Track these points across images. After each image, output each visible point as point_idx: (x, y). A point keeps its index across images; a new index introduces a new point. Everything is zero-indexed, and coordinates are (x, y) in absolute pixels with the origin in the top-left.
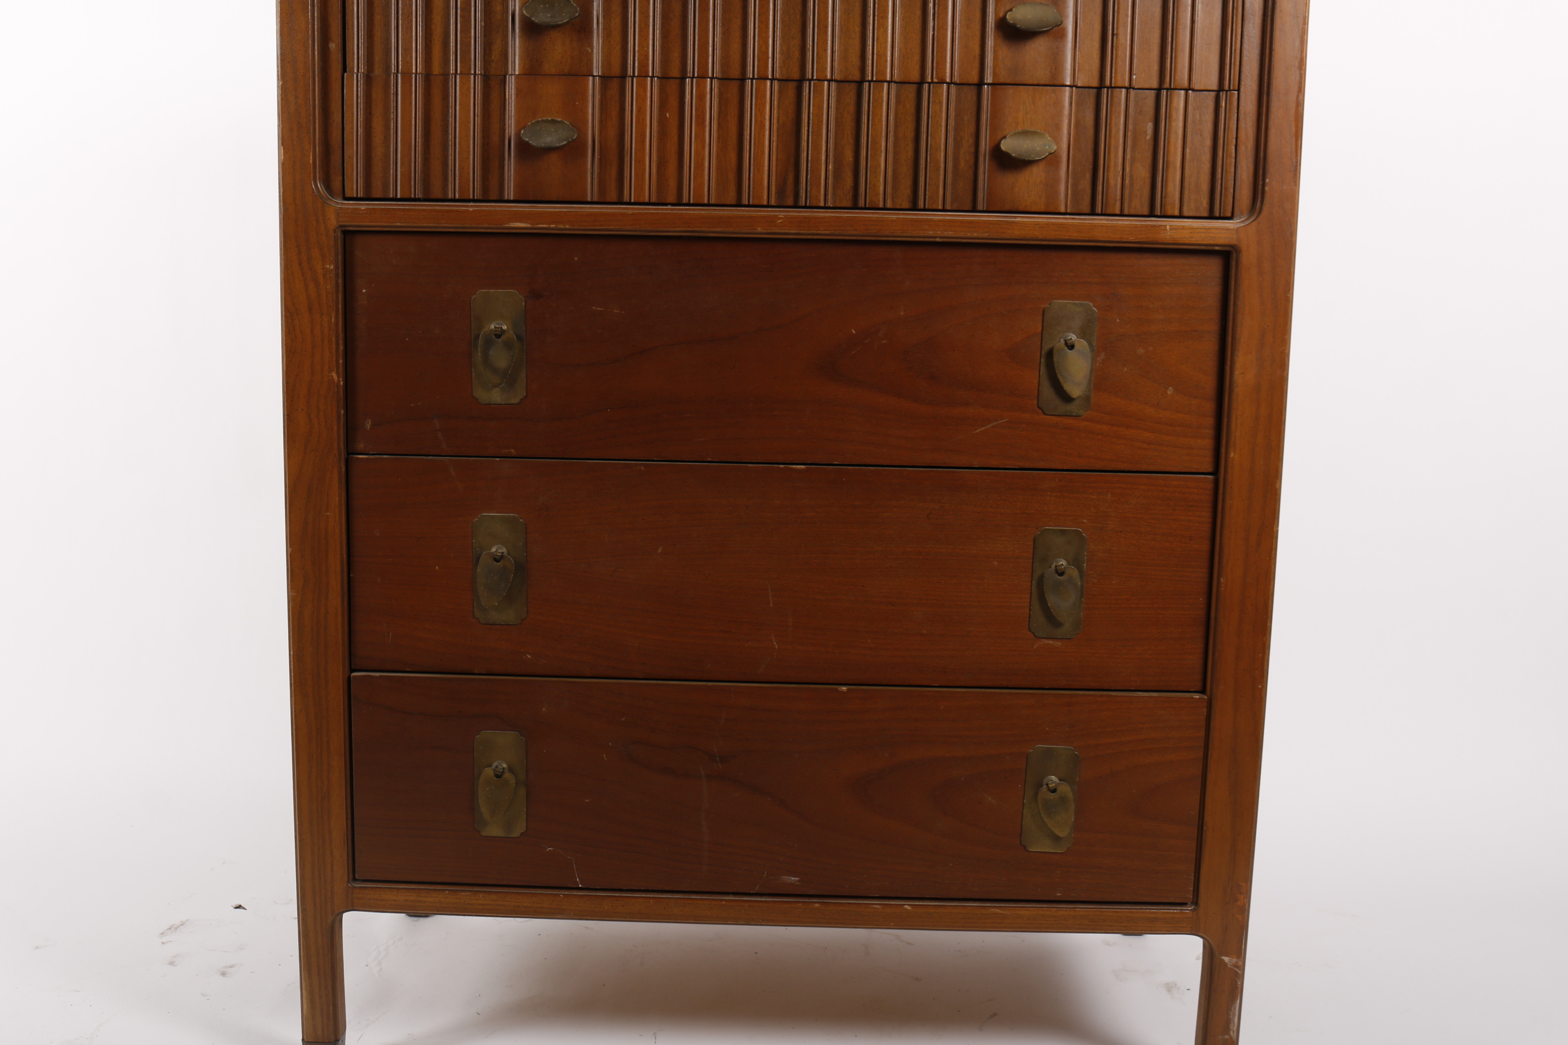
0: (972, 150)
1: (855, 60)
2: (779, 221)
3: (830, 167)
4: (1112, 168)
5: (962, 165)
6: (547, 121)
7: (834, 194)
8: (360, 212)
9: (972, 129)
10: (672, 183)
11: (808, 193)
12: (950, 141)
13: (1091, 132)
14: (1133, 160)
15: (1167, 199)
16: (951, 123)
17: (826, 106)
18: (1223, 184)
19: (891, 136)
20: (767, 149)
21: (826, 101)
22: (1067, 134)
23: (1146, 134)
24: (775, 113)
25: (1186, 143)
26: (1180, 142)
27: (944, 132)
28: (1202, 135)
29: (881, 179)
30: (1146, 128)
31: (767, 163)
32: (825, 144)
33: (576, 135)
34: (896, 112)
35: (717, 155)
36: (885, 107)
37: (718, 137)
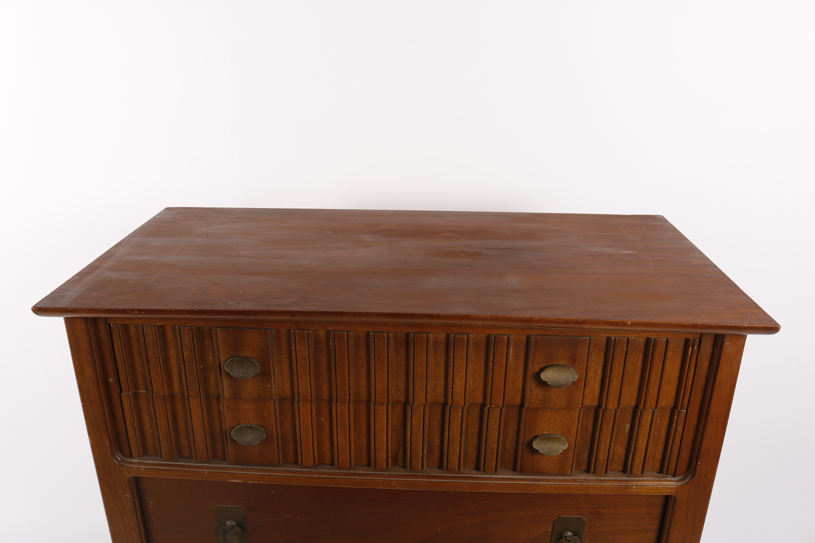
0: (515, 439)
1: (440, 390)
2: (393, 484)
3: (425, 451)
4: (602, 451)
5: (508, 446)
6: (247, 427)
7: (427, 461)
8: (141, 471)
9: (515, 428)
10: (328, 454)
11: (411, 463)
12: (501, 437)
13: (590, 429)
14: (615, 444)
15: (635, 467)
16: (502, 428)
17: (422, 419)
18: (670, 459)
19: (463, 435)
20: (385, 440)
21: (422, 417)
22: (575, 434)
23: (625, 430)
24: (390, 421)
25: (650, 437)
26: (646, 437)
27: (497, 433)
28: (660, 430)
29: (457, 457)
30: (625, 427)
31: (385, 448)
32: (422, 439)
33: (265, 436)
34: (467, 421)
35: (354, 441)
36: (460, 420)
37: (355, 432)
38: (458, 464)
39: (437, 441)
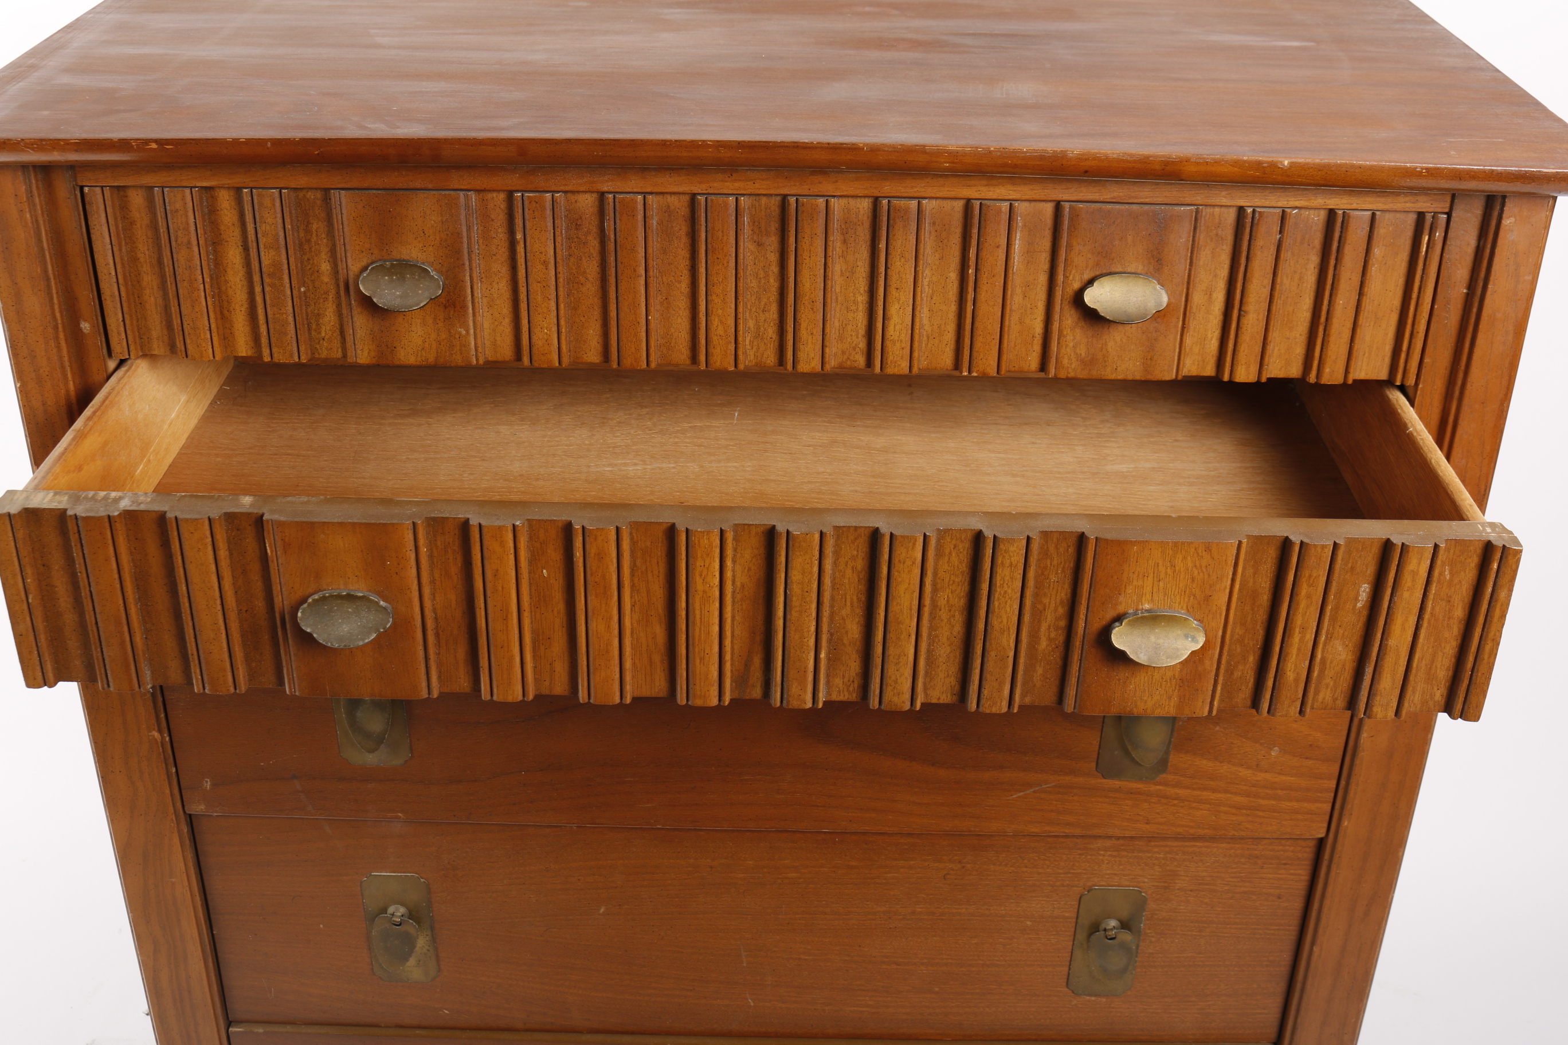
0: (1063, 623)
3: (823, 655)
4: (1294, 656)
5: (1043, 644)
6: (340, 597)
9: (1064, 593)
11: (785, 691)
12: (1027, 618)
13: (1265, 598)
14: (1329, 638)
15: (1378, 698)
16: (1029, 593)
17: (816, 569)
18: (1474, 677)
19: (926, 611)
20: (716, 628)
21: (817, 562)
22: (1224, 608)
23: (1356, 599)
24: (729, 574)
25: (1423, 620)
26: (1413, 620)
27: (1016, 607)
28: (1449, 601)
29: (908, 672)
30: (1358, 592)
31: (716, 648)
32: (814, 623)
33: (391, 620)
34: (935, 574)
35: (632, 633)
36: (917, 571)
37: (633, 606)
38: (910, 690)
39: (854, 630)
